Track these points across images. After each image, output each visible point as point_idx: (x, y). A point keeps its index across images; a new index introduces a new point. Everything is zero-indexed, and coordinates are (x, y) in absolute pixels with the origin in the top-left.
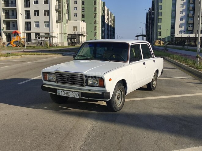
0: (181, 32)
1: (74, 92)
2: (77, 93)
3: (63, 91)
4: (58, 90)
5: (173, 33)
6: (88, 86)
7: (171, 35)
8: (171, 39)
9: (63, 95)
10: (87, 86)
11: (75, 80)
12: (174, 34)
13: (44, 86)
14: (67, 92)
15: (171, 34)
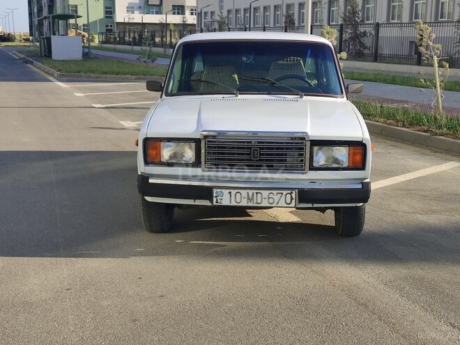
0: (131, 9)
1: (275, 192)
2: (285, 192)
3: (233, 192)
4: (215, 191)
5: (110, 11)
6: (312, 168)
7: (106, 17)
8: (107, 26)
9: (233, 204)
10: (310, 169)
11: (278, 155)
12: (114, 12)
13: (151, 181)
14: (251, 192)
15: (107, 12)
